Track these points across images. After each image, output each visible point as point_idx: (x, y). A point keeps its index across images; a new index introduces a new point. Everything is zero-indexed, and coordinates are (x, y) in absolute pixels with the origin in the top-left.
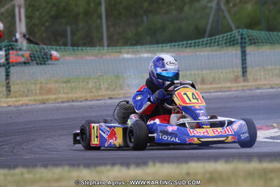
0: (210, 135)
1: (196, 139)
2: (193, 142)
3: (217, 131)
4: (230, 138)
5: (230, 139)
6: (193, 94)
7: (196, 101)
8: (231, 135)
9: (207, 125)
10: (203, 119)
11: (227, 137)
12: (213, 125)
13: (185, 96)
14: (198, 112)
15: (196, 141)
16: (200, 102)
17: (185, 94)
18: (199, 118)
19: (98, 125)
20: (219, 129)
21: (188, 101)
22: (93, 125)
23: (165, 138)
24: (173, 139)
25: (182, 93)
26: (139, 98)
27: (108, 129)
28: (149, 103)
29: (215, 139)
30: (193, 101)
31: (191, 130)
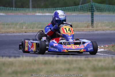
2: (64, 51)
4: (82, 50)
6: (69, 29)
7: (70, 32)
9: (72, 43)
10: (71, 40)
12: (76, 44)
14: (69, 37)
15: (66, 51)
16: (72, 33)
17: (65, 29)
18: (69, 40)
19: (28, 41)
20: (78, 46)
21: (66, 32)
22: (26, 41)
23: (52, 49)
24: (56, 50)
25: (64, 28)
27: (31, 43)
28: (50, 30)
29: (75, 50)
30: (68, 32)
31: (64, 46)
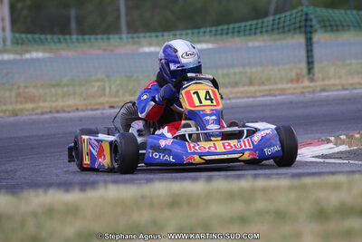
0: (218, 151)
1: (197, 157)
2: (192, 161)
3: (229, 145)
4: (247, 153)
5: (246, 156)
6: (208, 92)
7: (209, 102)
8: (249, 150)
9: (217, 136)
10: (212, 127)
11: (242, 152)
12: (226, 136)
13: (195, 95)
14: (207, 118)
15: (197, 159)
16: (215, 103)
17: (196, 93)
18: (208, 127)
20: (233, 142)
21: (197, 103)
23: (156, 156)
24: (166, 157)
25: (192, 92)
26: (145, 97)
28: (153, 103)
29: (225, 157)
30: (205, 102)
31: (192, 145)
